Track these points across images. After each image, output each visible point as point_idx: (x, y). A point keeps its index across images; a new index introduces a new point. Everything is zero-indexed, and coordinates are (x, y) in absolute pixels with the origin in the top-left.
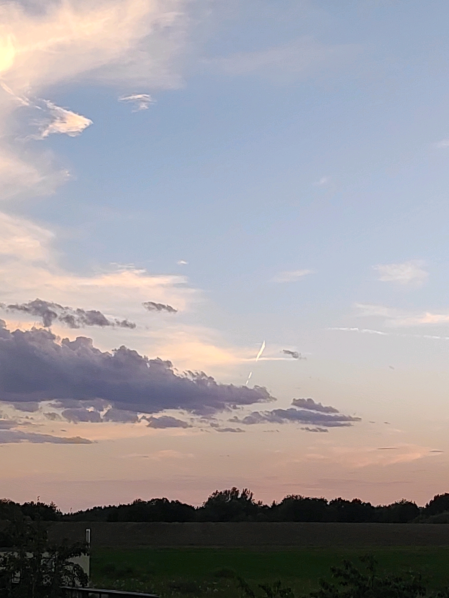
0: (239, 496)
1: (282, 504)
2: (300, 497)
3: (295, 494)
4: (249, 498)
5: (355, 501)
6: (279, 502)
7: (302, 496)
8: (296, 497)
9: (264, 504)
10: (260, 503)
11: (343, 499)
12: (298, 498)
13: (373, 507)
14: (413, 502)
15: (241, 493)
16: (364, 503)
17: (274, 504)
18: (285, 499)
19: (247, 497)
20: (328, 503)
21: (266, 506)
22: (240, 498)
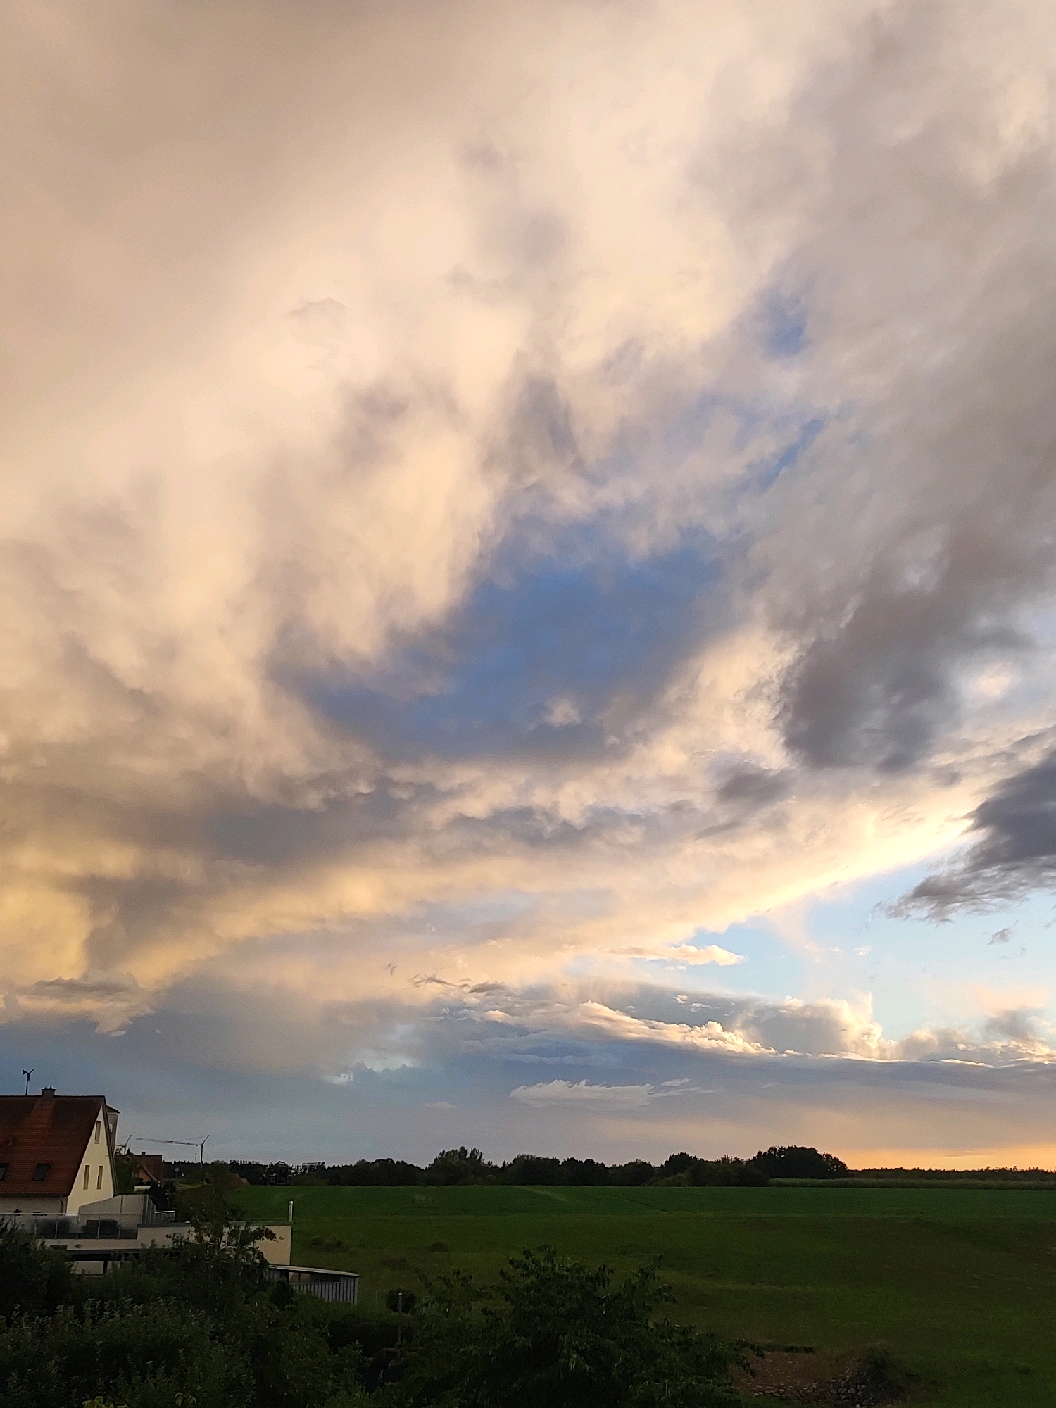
0: (468, 1156)
1: (511, 1164)
2: (532, 1157)
3: (527, 1154)
4: (478, 1157)
5: (588, 1160)
6: (509, 1162)
7: (534, 1155)
8: (528, 1156)
9: (494, 1164)
11: (575, 1159)
12: (530, 1158)
13: (606, 1168)
14: (647, 1162)
15: (469, 1152)
16: (597, 1164)
17: (504, 1164)
18: (515, 1159)
19: (476, 1157)
20: (560, 1164)
21: (496, 1167)
22: (469, 1158)
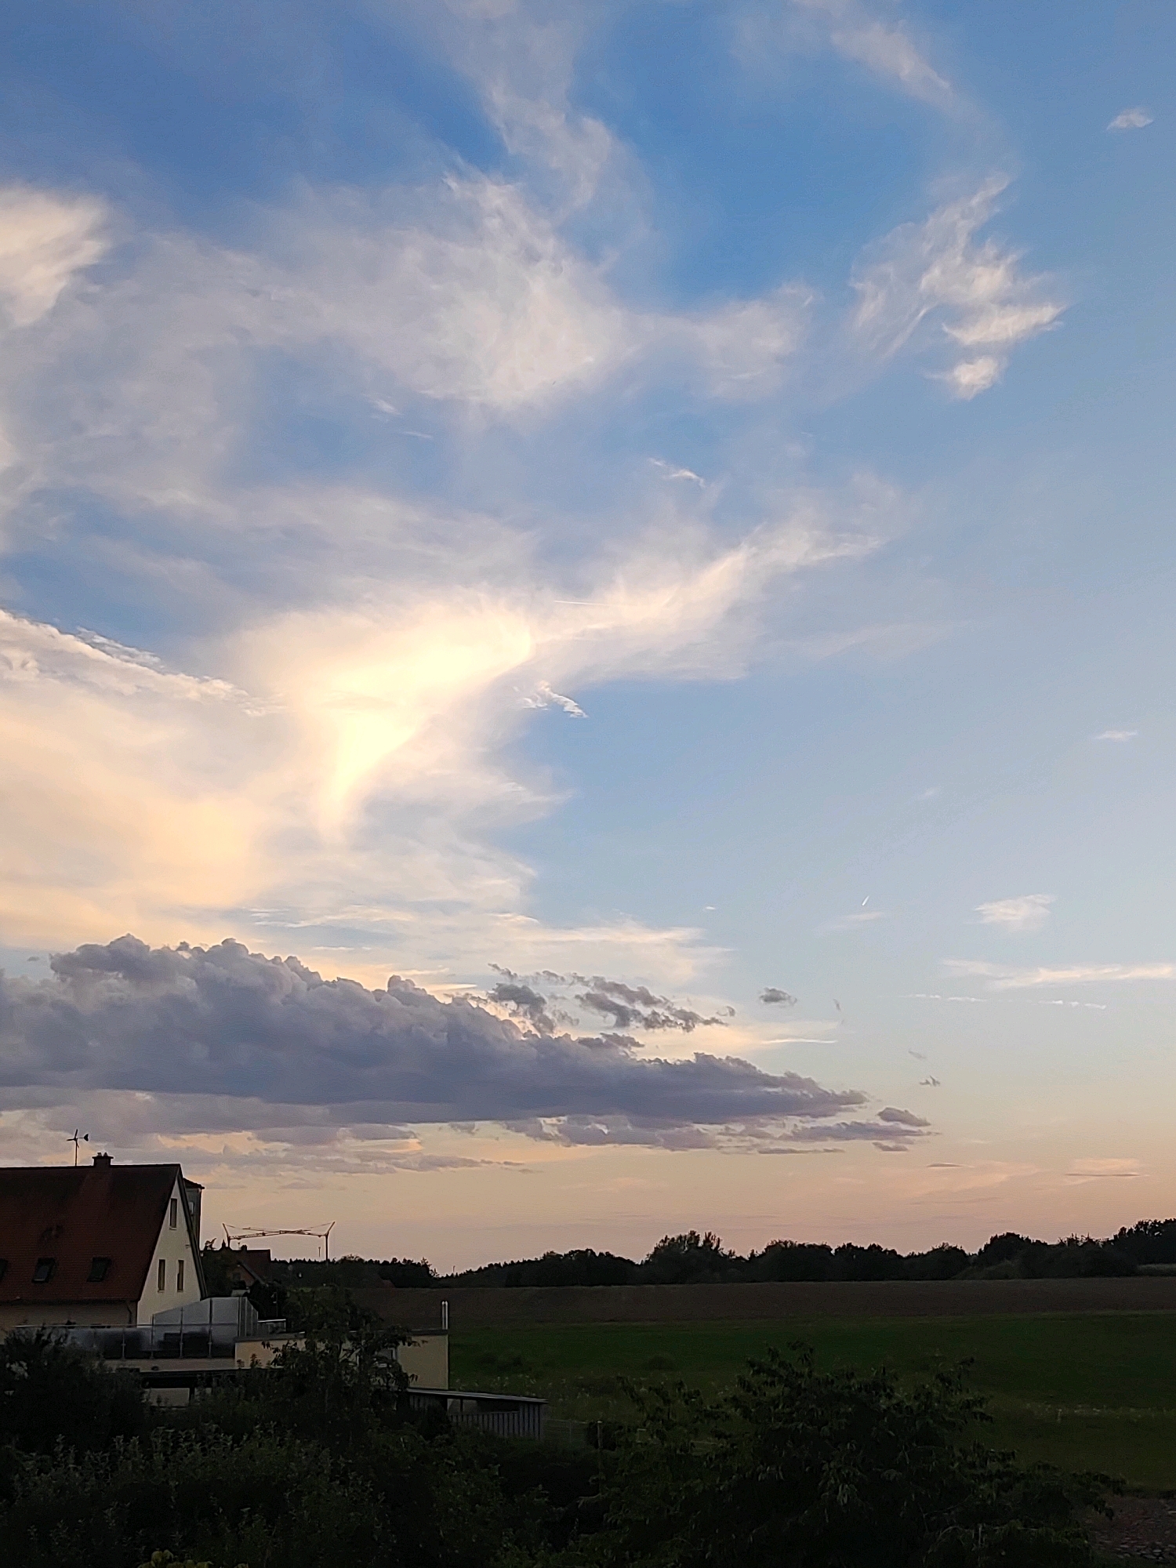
0: (701, 1244)
1: (763, 1254)
2: (791, 1243)
3: (783, 1240)
4: (715, 1246)
5: (873, 1247)
6: (759, 1251)
7: (794, 1241)
8: (786, 1243)
9: (737, 1255)
10: (731, 1254)
12: (789, 1245)
13: (900, 1256)
15: (702, 1238)
17: (752, 1254)
18: (769, 1247)
19: (712, 1245)
20: (833, 1252)
21: (741, 1258)
22: (701, 1247)
